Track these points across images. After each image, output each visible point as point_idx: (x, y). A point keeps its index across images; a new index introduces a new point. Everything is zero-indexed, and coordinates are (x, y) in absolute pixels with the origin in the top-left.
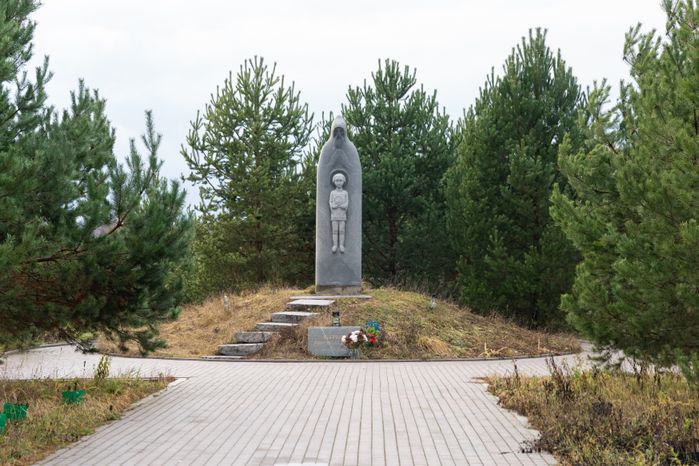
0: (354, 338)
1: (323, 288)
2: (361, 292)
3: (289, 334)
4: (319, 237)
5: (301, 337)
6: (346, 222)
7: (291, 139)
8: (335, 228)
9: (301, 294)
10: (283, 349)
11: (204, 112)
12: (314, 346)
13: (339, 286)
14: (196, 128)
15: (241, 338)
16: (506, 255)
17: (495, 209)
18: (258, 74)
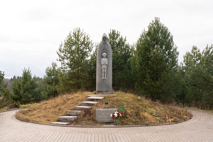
0: (116, 115)
1: (99, 92)
2: (112, 93)
3: (88, 112)
4: (98, 74)
5: (93, 113)
6: (107, 69)
7: (87, 50)
8: (103, 71)
9: (91, 94)
10: (85, 119)
11: (63, 43)
12: (99, 118)
13: (105, 91)
14: (61, 46)
15: (68, 113)
16: (151, 81)
17: (147, 68)
18: (78, 32)
